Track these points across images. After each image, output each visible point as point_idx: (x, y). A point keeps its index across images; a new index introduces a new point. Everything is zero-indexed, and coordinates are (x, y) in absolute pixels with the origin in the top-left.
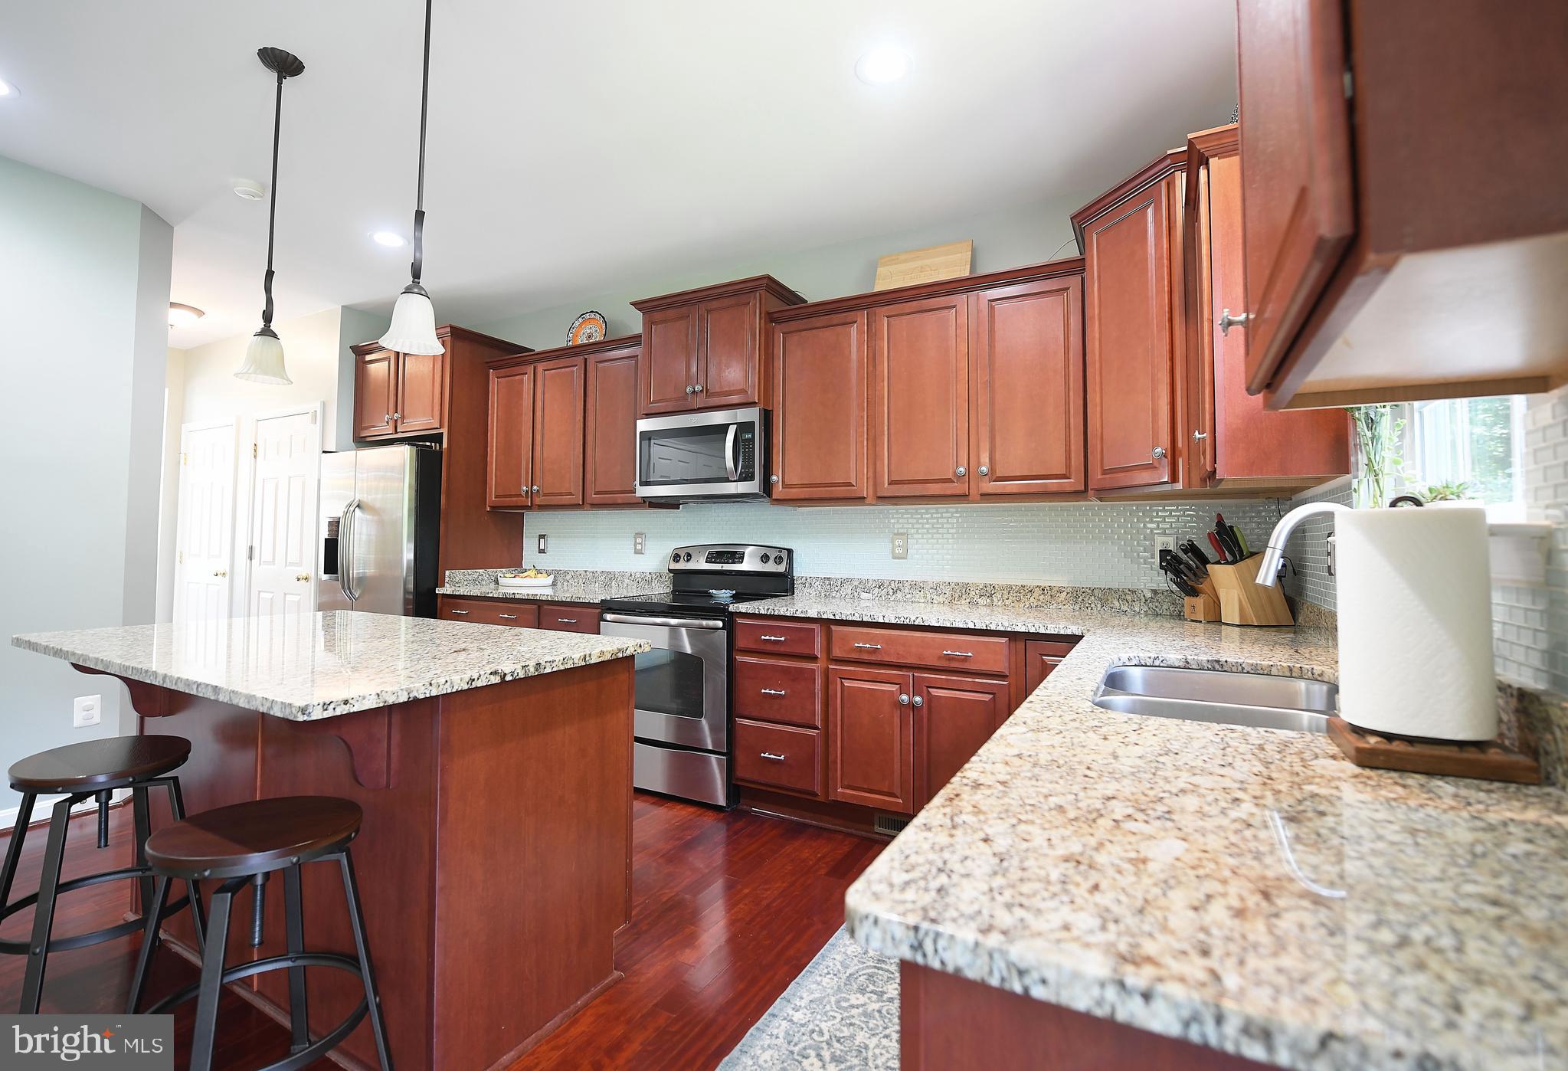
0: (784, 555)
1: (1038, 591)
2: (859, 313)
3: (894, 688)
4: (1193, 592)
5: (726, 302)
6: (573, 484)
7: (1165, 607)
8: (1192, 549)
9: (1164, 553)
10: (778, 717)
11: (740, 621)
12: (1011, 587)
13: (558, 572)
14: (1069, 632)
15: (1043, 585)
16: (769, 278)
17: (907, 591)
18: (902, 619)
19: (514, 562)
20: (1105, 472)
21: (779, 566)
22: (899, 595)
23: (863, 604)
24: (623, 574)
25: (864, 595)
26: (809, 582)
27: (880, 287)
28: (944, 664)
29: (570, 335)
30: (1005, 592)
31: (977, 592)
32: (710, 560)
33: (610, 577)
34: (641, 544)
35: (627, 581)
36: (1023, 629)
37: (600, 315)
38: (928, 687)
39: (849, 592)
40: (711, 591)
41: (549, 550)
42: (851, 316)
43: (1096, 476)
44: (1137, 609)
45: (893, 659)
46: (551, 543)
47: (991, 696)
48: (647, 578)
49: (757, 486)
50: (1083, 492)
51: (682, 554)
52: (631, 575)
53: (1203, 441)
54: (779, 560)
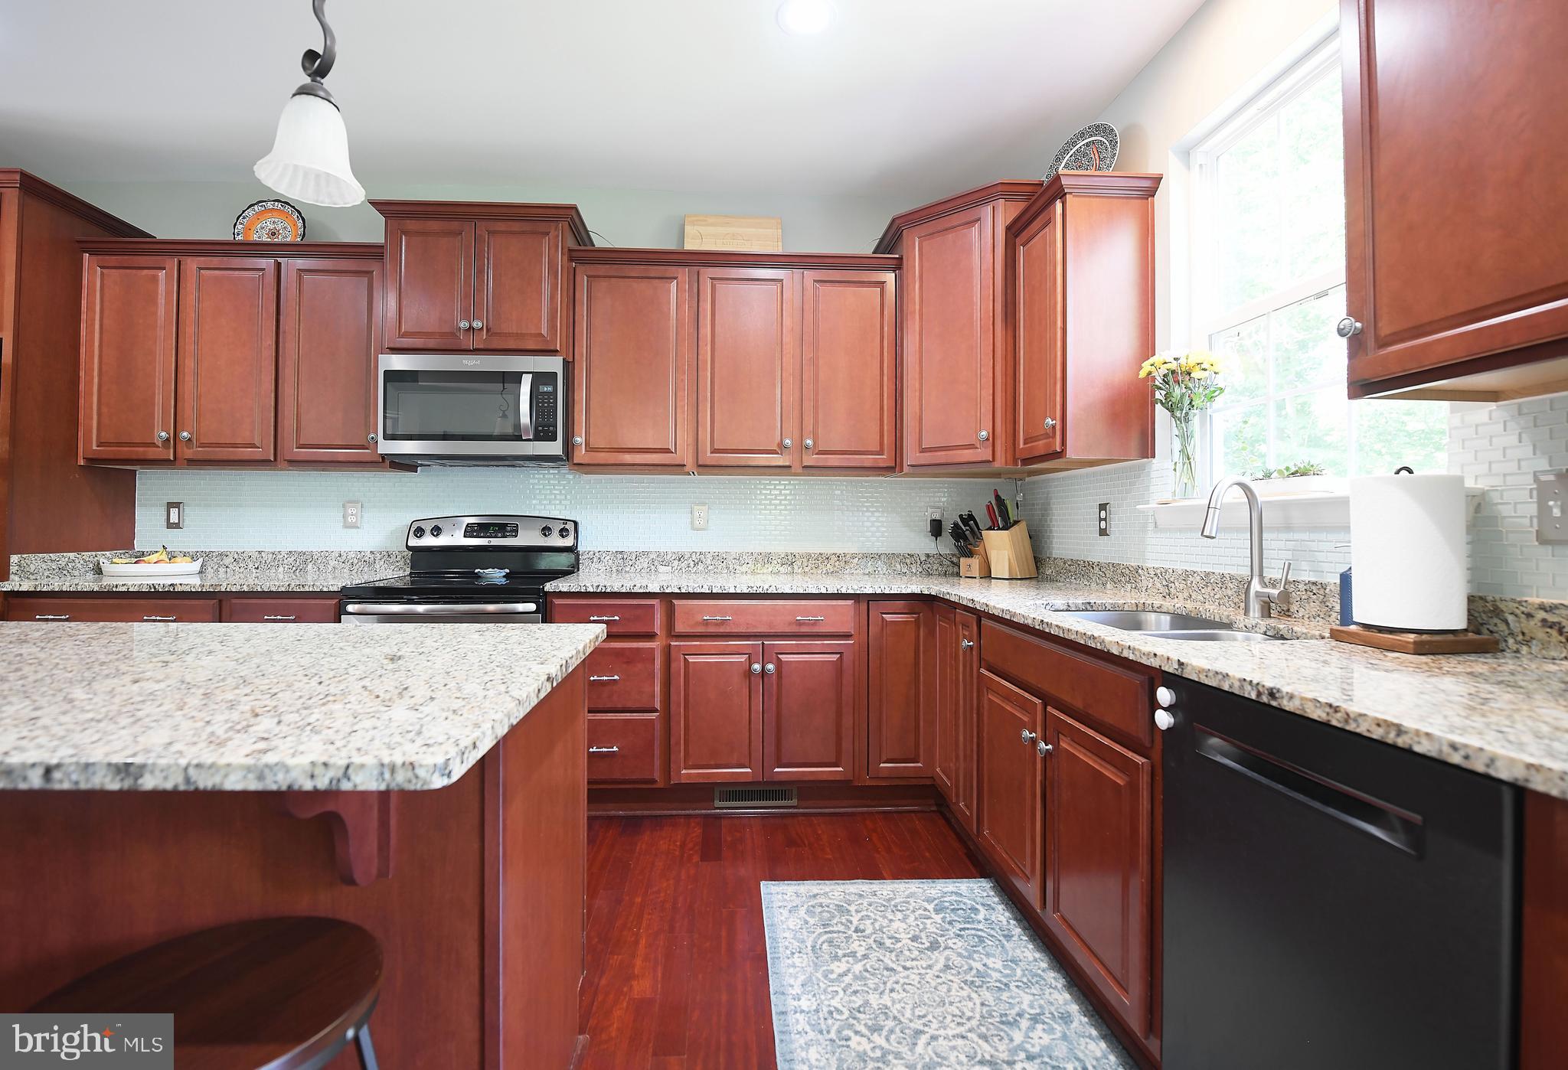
0: (570, 526)
1: (834, 558)
2: (680, 269)
3: (743, 659)
4: (969, 554)
5: (516, 226)
6: (255, 430)
7: (935, 568)
8: (967, 519)
9: (939, 521)
10: (609, 705)
11: (557, 601)
12: (810, 555)
13: (208, 554)
14: (909, 591)
15: (838, 553)
16: (574, 208)
17: (709, 562)
18: (755, 588)
19: (123, 540)
21: (565, 540)
22: (701, 567)
23: (662, 577)
24: (326, 555)
25: (662, 569)
26: (597, 557)
27: (690, 245)
28: (795, 629)
29: (239, 227)
30: (805, 560)
31: (779, 561)
32: (470, 531)
33: (302, 560)
34: (356, 515)
35: (332, 563)
36: (870, 591)
37: (293, 207)
38: (777, 653)
39: (646, 566)
40: (476, 571)
41: (187, 521)
42: (672, 270)
43: (907, 456)
44: (914, 571)
45: (742, 629)
46: (191, 516)
47: (838, 656)
48: (366, 559)
49: (555, 448)
50: (893, 468)
51: (428, 527)
52: (340, 556)
53: (1054, 427)
54: (563, 532)
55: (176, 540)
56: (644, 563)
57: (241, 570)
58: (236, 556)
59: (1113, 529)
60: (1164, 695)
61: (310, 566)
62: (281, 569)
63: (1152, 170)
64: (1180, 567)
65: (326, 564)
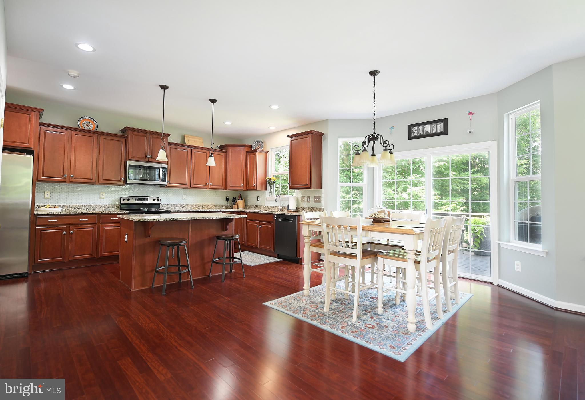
1: (210, 206)
2: (188, 148)
4: (235, 204)
5: (158, 137)
6: (92, 176)
7: (227, 207)
8: (235, 198)
9: (227, 199)
17: (186, 206)
20: (230, 187)
22: (185, 208)
24: (96, 206)
25: (177, 208)
29: (79, 123)
32: (137, 200)
33: (90, 206)
34: (103, 196)
42: (186, 148)
46: (53, 195)
48: (107, 206)
49: (166, 183)
50: (226, 189)
51: (126, 199)
52: (100, 206)
53: (255, 185)
54: (158, 200)
55: (52, 202)
56: (173, 207)
57: (70, 210)
58: (69, 206)
59: (260, 200)
60: (275, 216)
61: (91, 208)
62: (82, 209)
63: (267, 150)
64: (270, 206)
65: (96, 208)
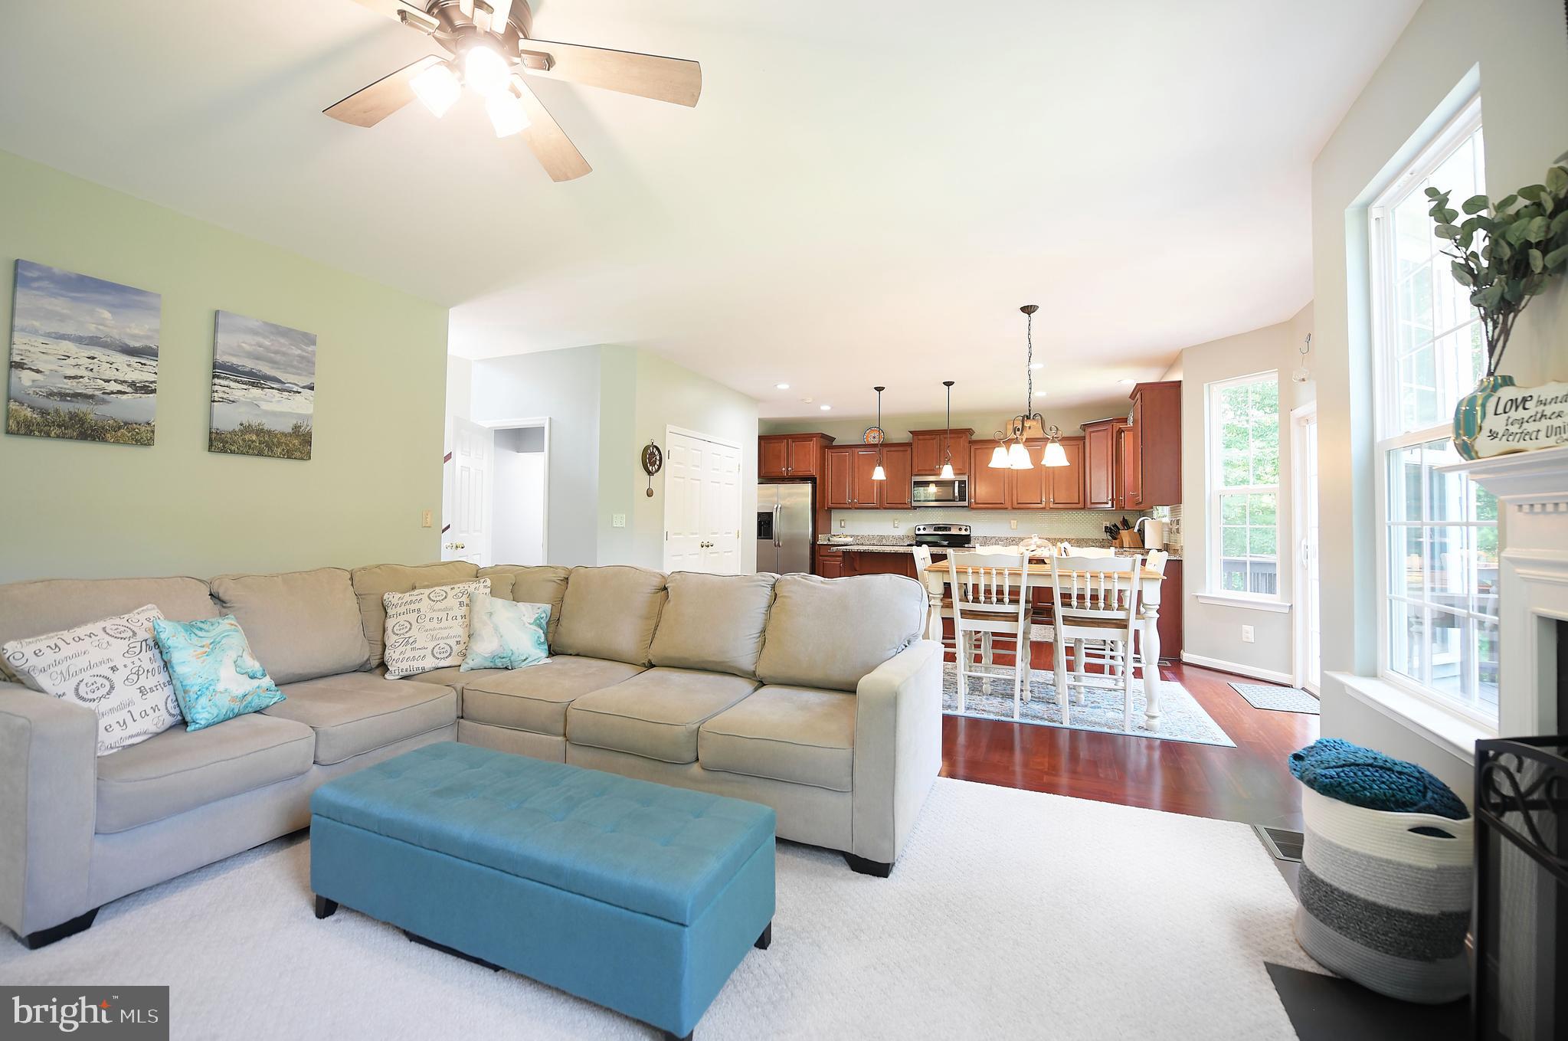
0: (968, 528)
4: (1115, 539)
5: (952, 436)
6: (873, 499)
7: (1104, 543)
8: (1115, 526)
9: (1106, 527)
13: (854, 536)
16: (971, 429)
17: (1017, 540)
20: (1092, 503)
21: (966, 532)
24: (889, 536)
25: (1000, 543)
26: (977, 538)
33: (882, 537)
34: (898, 524)
35: (891, 539)
37: (880, 430)
41: (848, 526)
43: (1089, 505)
44: (1095, 544)
48: (902, 538)
49: (966, 503)
50: (1084, 508)
51: (922, 527)
52: (893, 537)
54: (966, 530)
55: (846, 531)
56: (994, 540)
58: (862, 536)
61: (884, 540)
62: (876, 540)
65: (889, 539)
